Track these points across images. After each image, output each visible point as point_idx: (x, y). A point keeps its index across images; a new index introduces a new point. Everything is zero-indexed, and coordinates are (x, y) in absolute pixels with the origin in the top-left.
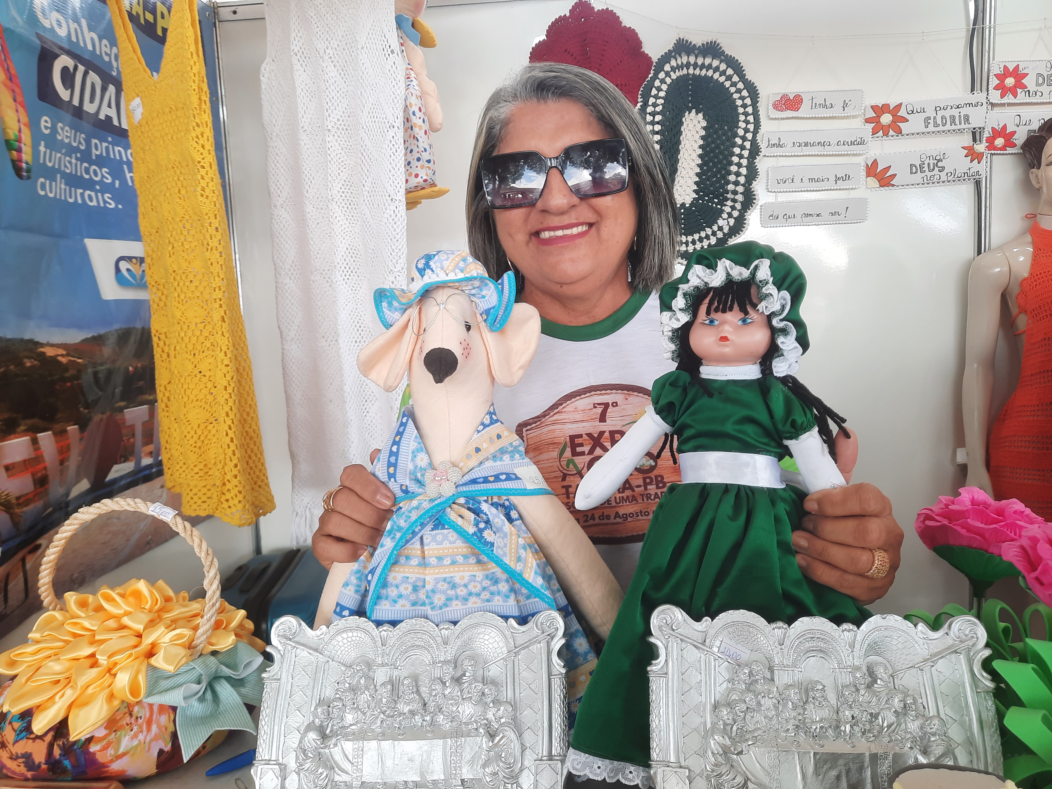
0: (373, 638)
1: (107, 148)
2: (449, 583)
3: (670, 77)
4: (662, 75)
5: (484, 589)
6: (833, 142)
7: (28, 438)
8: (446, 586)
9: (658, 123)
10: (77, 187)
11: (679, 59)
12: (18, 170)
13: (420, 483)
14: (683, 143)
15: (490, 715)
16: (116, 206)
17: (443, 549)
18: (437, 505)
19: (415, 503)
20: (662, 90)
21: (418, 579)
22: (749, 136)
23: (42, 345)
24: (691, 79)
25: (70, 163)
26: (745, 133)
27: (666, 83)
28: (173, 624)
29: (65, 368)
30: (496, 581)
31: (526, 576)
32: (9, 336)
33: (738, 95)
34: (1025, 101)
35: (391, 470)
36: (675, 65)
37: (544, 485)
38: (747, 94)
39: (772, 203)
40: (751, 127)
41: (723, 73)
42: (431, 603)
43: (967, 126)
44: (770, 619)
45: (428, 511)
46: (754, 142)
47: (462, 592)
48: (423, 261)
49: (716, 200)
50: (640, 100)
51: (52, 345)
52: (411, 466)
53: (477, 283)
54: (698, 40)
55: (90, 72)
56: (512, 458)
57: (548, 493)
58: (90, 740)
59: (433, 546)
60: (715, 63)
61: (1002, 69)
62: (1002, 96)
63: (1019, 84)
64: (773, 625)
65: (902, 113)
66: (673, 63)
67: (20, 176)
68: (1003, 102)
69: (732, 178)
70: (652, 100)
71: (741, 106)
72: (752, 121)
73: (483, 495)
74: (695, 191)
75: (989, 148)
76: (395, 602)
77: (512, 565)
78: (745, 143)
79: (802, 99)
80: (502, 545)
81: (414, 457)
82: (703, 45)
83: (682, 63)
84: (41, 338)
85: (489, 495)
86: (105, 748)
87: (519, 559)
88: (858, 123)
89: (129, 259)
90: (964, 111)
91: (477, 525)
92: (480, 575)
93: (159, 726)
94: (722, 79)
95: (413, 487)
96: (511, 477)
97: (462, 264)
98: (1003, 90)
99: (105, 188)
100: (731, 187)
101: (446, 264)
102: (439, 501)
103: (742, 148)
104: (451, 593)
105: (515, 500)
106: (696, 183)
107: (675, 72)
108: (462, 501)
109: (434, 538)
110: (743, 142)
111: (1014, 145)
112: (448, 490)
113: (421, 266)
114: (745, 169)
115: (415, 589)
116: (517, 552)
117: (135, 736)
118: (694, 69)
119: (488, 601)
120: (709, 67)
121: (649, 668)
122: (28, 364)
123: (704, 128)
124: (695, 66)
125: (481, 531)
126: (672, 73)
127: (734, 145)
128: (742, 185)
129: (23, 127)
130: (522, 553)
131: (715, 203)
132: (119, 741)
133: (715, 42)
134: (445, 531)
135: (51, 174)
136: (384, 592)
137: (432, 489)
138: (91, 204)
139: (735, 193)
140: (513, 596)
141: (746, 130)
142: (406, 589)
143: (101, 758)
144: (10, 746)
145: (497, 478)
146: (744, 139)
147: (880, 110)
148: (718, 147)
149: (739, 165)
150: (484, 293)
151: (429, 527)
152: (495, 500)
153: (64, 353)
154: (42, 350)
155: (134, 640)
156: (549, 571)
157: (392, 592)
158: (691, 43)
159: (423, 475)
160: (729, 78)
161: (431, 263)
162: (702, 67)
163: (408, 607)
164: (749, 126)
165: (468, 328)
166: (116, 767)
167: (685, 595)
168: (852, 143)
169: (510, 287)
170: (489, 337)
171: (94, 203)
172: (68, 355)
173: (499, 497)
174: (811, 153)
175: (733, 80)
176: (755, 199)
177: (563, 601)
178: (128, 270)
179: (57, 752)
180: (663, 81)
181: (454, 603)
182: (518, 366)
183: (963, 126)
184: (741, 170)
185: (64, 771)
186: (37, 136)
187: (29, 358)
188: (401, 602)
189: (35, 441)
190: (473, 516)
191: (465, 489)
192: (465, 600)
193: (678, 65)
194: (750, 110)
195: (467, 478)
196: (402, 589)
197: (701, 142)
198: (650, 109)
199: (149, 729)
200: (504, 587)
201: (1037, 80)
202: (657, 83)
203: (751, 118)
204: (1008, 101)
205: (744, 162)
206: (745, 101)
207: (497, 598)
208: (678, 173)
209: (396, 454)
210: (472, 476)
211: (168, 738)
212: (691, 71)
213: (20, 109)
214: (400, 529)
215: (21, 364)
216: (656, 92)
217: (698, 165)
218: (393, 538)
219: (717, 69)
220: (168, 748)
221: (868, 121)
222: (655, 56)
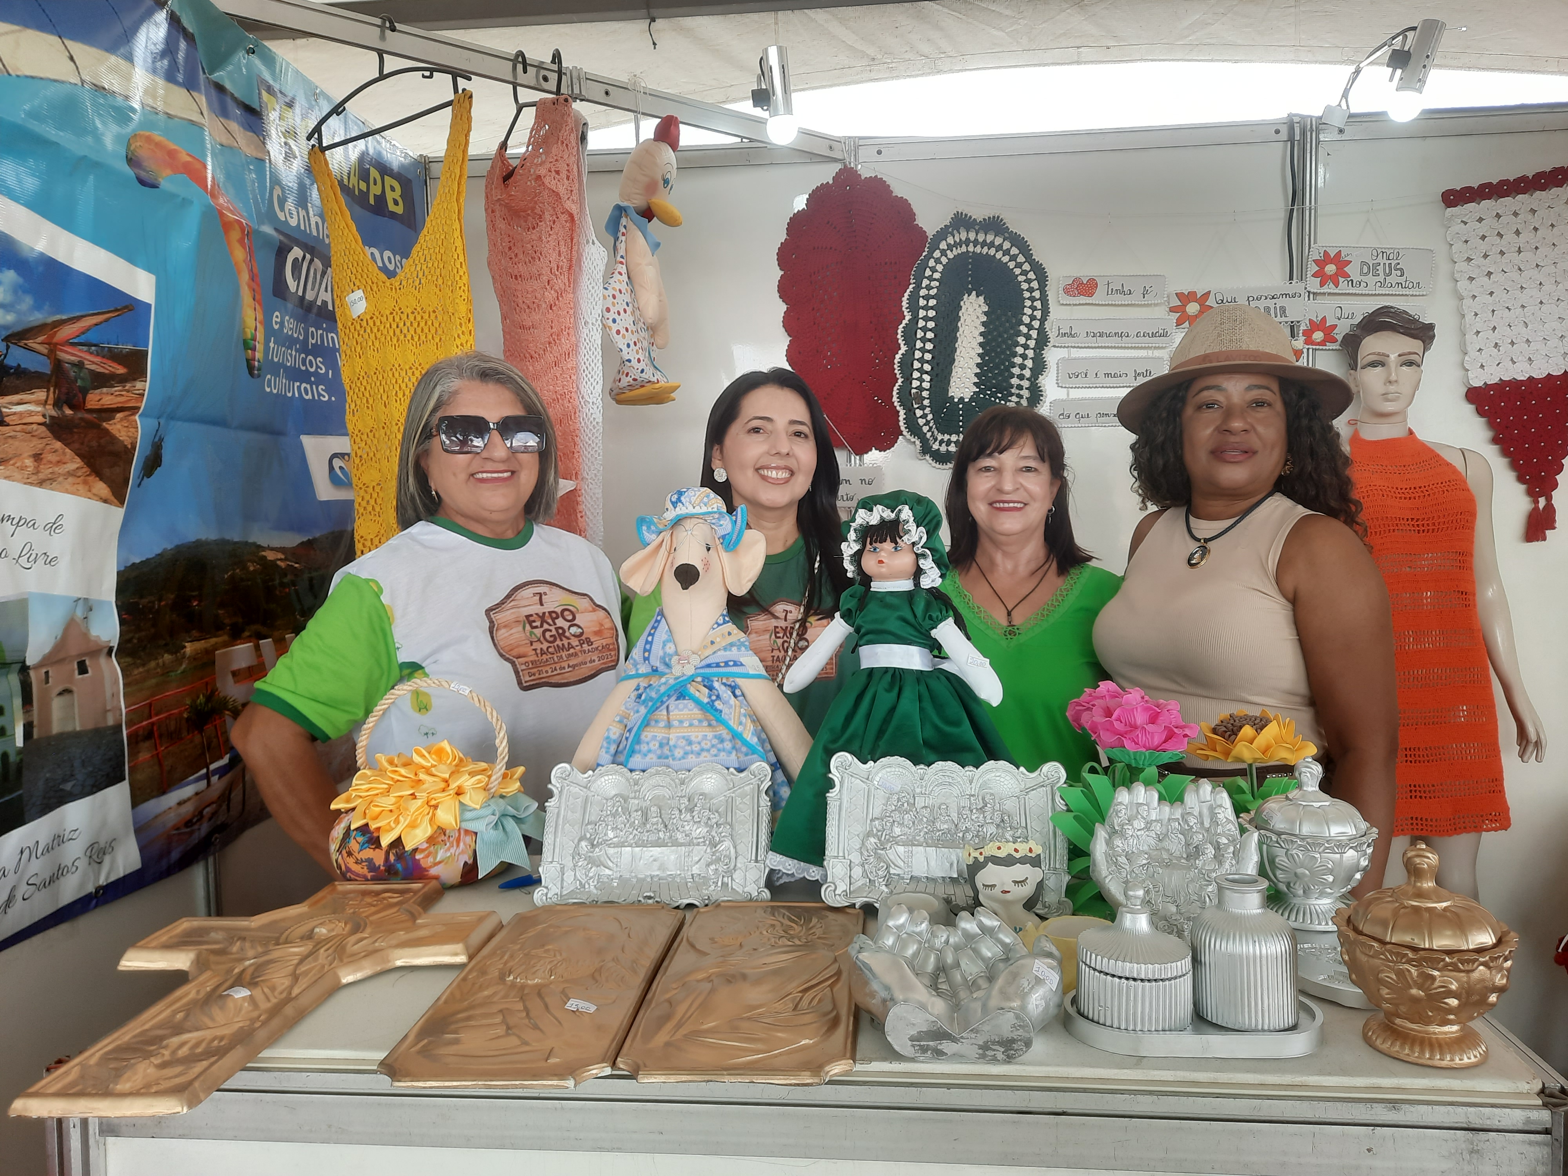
0: (627, 780)
1: (322, 335)
2: (687, 740)
3: (946, 256)
4: (937, 254)
5: (713, 746)
6: (1133, 333)
7: (251, 644)
8: (684, 742)
9: (932, 308)
10: (295, 381)
11: (957, 236)
12: (251, 368)
13: (668, 666)
14: (961, 330)
15: (713, 833)
16: (330, 398)
17: (683, 715)
18: (681, 682)
19: (663, 680)
20: (937, 271)
21: (664, 738)
22: (1036, 324)
23: (264, 549)
24: (970, 257)
25: (291, 355)
26: (1031, 321)
27: (941, 263)
28: (472, 774)
29: (284, 573)
30: (722, 741)
31: (745, 736)
32: (236, 539)
33: (1024, 278)
34: (1348, 292)
35: (646, 654)
36: (952, 243)
37: (764, 673)
38: (1034, 277)
39: (1062, 400)
40: (1038, 314)
41: (1007, 252)
42: (673, 755)
43: (1284, 319)
44: (915, 764)
45: (674, 686)
46: (1041, 331)
47: (696, 748)
48: (676, 496)
49: (1000, 395)
50: (912, 281)
51: (272, 549)
52: (661, 653)
53: (716, 516)
54: (979, 214)
55: (315, 259)
56: (739, 650)
57: (766, 679)
58: (415, 850)
59: (676, 712)
60: (998, 241)
61: (1322, 255)
62: (1322, 284)
63: (1341, 272)
64: (918, 767)
65: (1211, 302)
66: (950, 240)
67: (251, 373)
68: (1322, 291)
69: (1016, 371)
70: (925, 282)
71: (1027, 290)
72: (1039, 307)
73: (715, 676)
74: (975, 384)
75: (1307, 342)
76: (645, 755)
77: (735, 727)
78: (1031, 332)
79: (1097, 284)
80: (728, 712)
81: (664, 645)
82: (984, 219)
83: (960, 240)
84: (263, 542)
85: (720, 676)
86: (427, 856)
87: (741, 723)
88: (1161, 312)
89: (341, 456)
90: (1280, 302)
91: (710, 697)
92: (710, 735)
93: (464, 844)
94: (1006, 259)
95: (661, 668)
96: (736, 664)
97: (705, 500)
98: (1324, 279)
99: (320, 379)
100: (1015, 381)
101: (693, 499)
102: (681, 679)
103: (1028, 337)
104: (688, 748)
105: (740, 681)
106: (976, 375)
107: (952, 251)
108: (699, 679)
109: (677, 707)
110: (1029, 331)
111: (1334, 341)
112: (690, 671)
113: (674, 500)
114: (1031, 361)
115: (661, 746)
116: (739, 718)
117: (449, 849)
118: (975, 247)
119: (715, 756)
120: (991, 245)
121: (828, 795)
122: (252, 569)
123: (985, 313)
124: (976, 243)
125: (713, 701)
126: (948, 252)
127: (1019, 333)
128: (1027, 379)
129: (258, 325)
130: (743, 720)
131: (998, 398)
132: (437, 853)
133: (998, 217)
134: (685, 702)
135: (275, 368)
136: (637, 747)
137: (677, 670)
138: (307, 397)
139: (1020, 387)
140: (734, 753)
141: (1033, 318)
142: (654, 745)
143: (423, 864)
144: (356, 854)
145: (726, 664)
146: (1030, 327)
147: (1186, 298)
148: (1000, 335)
149: (1024, 357)
150: (721, 523)
151: (674, 698)
152: (724, 681)
153: (283, 557)
154: (264, 553)
155: (443, 785)
156: (764, 736)
157: (644, 748)
158: (970, 217)
159: (670, 660)
160: (1013, 258)
161: (682, 498)
162: (984, 244)
163: (655, 759)
164: (1035, 313)
165: (708, 549)
166: (433, 871)
167: (856, 746)
168: (1154, 335)
169: (742, 515)
170: (724, 556)
171: (310, 397)
172: (286, 559)
173: (727, 678)
174: (1107, 345)
175: (1018, 260)
176: (1042, 395)
177: (773, 760)
178: (341, 468)
179: (392, 858)
180: (938, 261)
181: (690, 756)
182: (747, 579)
183: (1279, 319)
184: (1026, 362)
185: (396, 873)
186: (269, 333)
187: (252, 561)
188: (650, 755)
189: (257, 648)
190: (707, 691)
191: (702, 671)
192: (698, 754)
193: (955, 242)
194: (1037, 294)
195: (704, 663)
196: (651, 745)
197: (982, 329)
198: (923, 292)
199: (458, 845)
200: (728, 745)
201: (1362, 269)
202: (932, 263)
203: (1038, 304)
204: (1329, 291)
205: (1030, 353)
206: (1032, 285)
207: (722, 754)
208: (956, 363)
209: (651, 643)
210: (708, 661)
211: (471, 853)
212: (971, 248)
213: (258, 307)
214: (651, 699)
215: (245, 568)
216: (930, 273)
217: (979, 355)
218: (646, 707)
219: (999, 248)
220: (470, 862)
221: (1173, 310)
222: (931, 231)
